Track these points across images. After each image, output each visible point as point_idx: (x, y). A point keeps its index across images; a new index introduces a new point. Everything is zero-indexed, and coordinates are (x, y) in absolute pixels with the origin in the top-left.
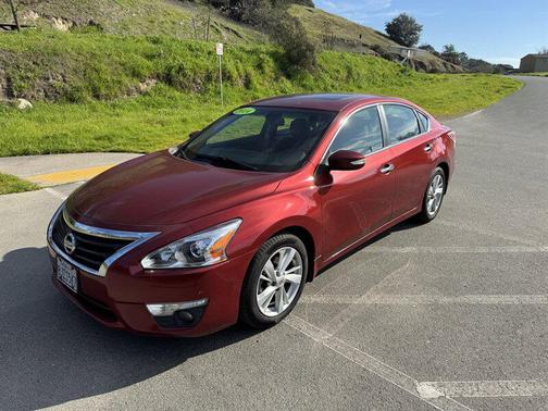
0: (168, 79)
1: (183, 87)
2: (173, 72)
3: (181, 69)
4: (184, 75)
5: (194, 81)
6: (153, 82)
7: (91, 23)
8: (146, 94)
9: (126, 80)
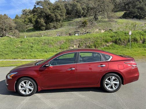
0: (116, 42)
1: (120, 44)
2: (117, 40)
3: (120, 39)
4: (121, 41)
5: (124, 42)
6: (111, 43)
7: (110, 29)
8: (108, 46)
9: (103, 43)
